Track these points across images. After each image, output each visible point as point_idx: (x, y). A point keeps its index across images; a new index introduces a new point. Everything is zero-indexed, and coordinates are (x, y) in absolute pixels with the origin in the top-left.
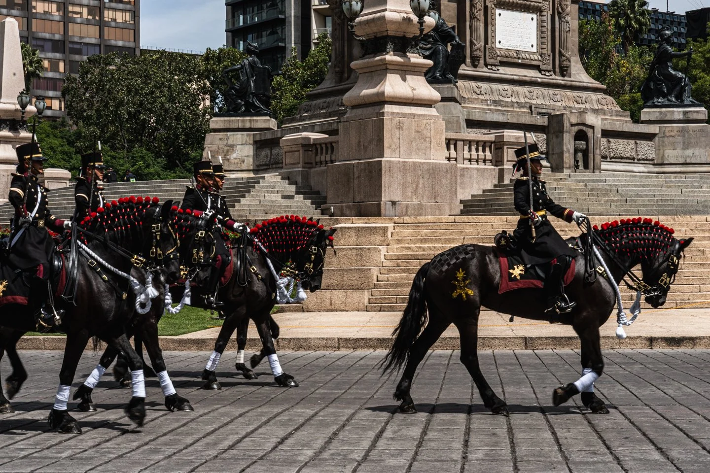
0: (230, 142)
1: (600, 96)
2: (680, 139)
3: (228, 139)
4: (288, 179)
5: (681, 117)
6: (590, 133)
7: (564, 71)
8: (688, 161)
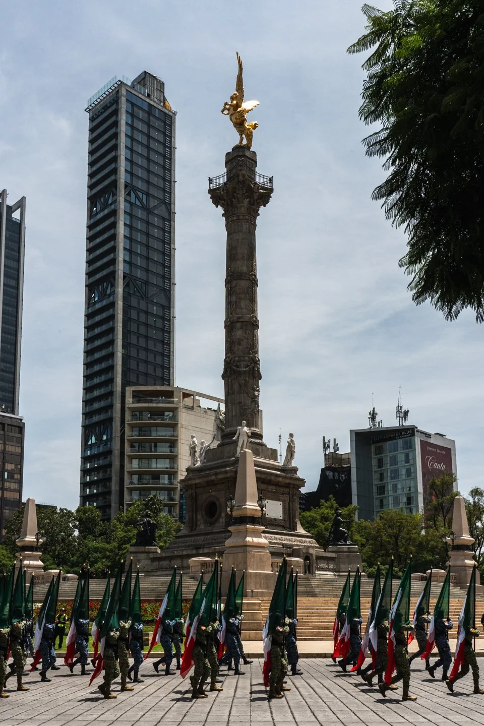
1: (310, 539)
2: (347, 560)
4: (193, 578)
6: (311, 557)
7: (294, 529)
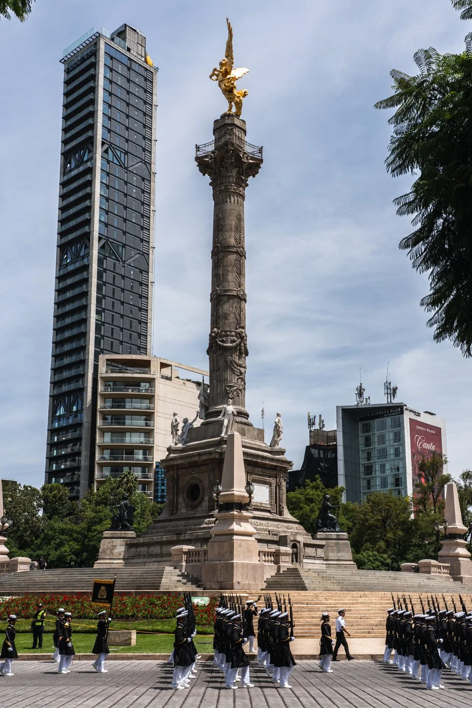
0: (114, 544)
1: (297, 525)
2: (335, 548)
3: (113, 542)
4: (175, 568)
5: (335, 537)
6: (298, 545)
7: (281, 513)
8: (340, 559)
